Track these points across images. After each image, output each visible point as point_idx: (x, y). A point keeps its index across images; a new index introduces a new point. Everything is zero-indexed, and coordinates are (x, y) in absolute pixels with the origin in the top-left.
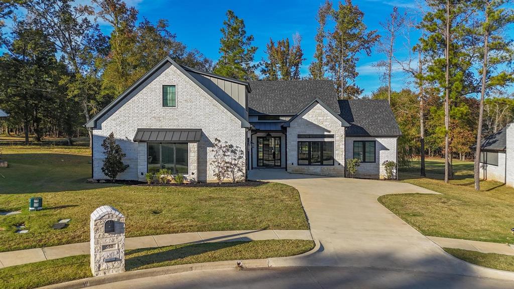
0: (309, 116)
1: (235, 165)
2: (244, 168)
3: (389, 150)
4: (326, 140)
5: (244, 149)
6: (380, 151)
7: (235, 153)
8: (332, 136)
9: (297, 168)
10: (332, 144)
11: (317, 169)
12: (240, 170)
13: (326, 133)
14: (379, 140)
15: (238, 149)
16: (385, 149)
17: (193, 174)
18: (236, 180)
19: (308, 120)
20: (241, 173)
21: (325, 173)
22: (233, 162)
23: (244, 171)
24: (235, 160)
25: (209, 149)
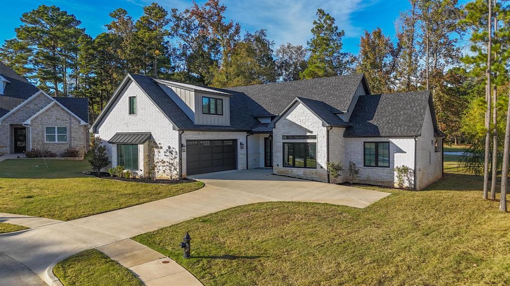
0: (292, 117)
1: (172, 164)
2: (178, 167)
3: (405, 153)
4: (309, 141)
5: (177, 150)
6: (395, 154)
7: (172, 154)
8: (314, 137)
9: (282, 170)
10: (314, 145)
11: (300, 172)
12: (175, 169)
13: (308, 134)
14: (393, 140)
15: (174, 150)
16: (401, 151)
17: (141, 171)
18: (173, 178)
19: (291, 120)
20: (175, 172)
21: (307, 176)
22: (171, 162)
23: (178, 170)
24: (172, 160)
25: (156, 150)
